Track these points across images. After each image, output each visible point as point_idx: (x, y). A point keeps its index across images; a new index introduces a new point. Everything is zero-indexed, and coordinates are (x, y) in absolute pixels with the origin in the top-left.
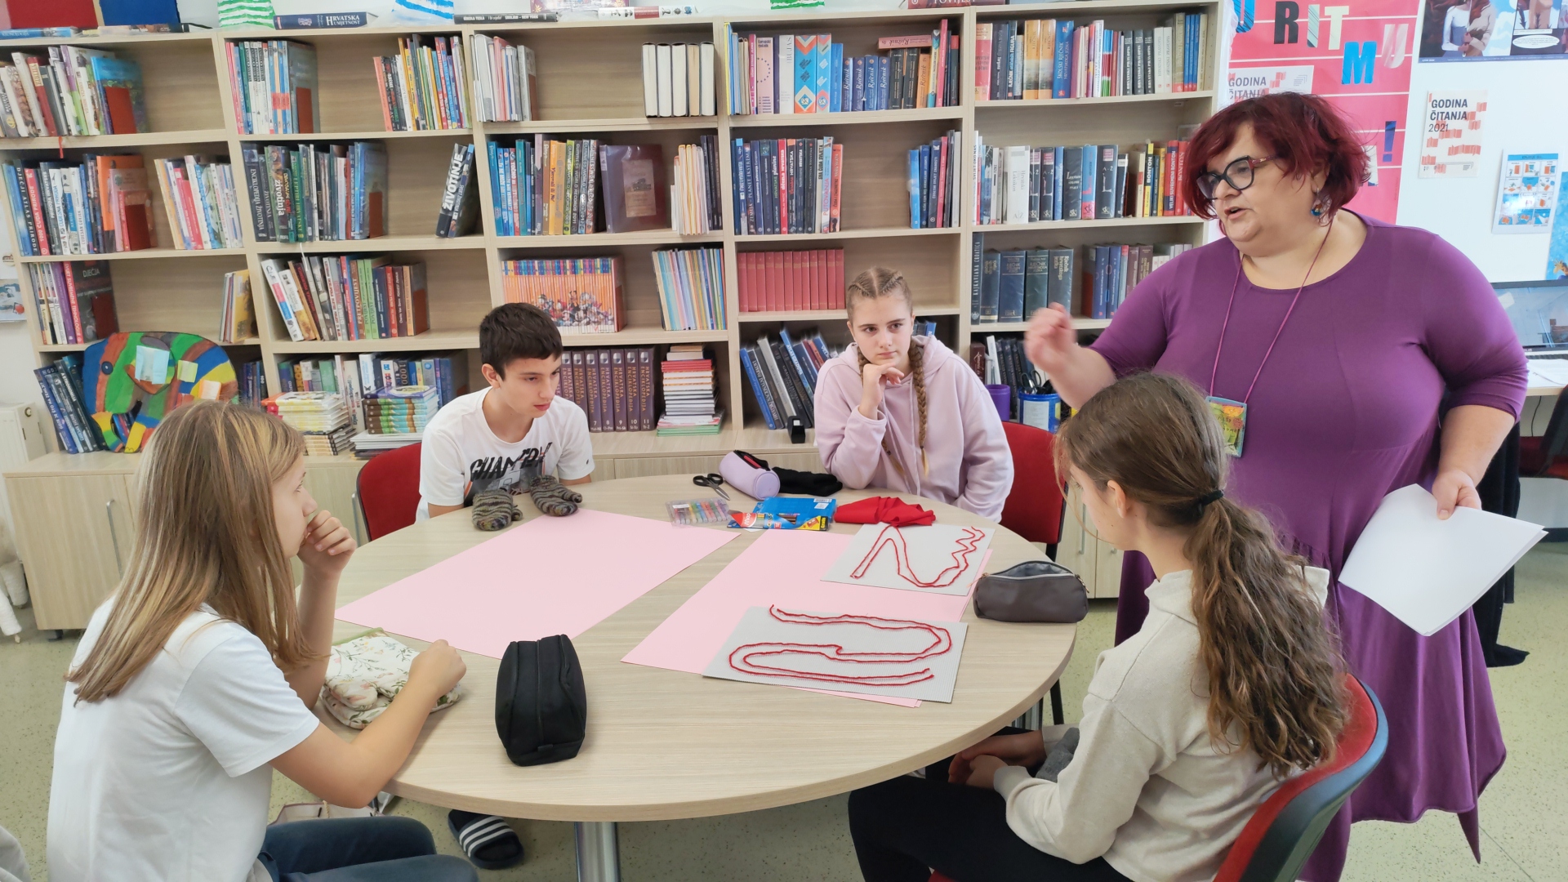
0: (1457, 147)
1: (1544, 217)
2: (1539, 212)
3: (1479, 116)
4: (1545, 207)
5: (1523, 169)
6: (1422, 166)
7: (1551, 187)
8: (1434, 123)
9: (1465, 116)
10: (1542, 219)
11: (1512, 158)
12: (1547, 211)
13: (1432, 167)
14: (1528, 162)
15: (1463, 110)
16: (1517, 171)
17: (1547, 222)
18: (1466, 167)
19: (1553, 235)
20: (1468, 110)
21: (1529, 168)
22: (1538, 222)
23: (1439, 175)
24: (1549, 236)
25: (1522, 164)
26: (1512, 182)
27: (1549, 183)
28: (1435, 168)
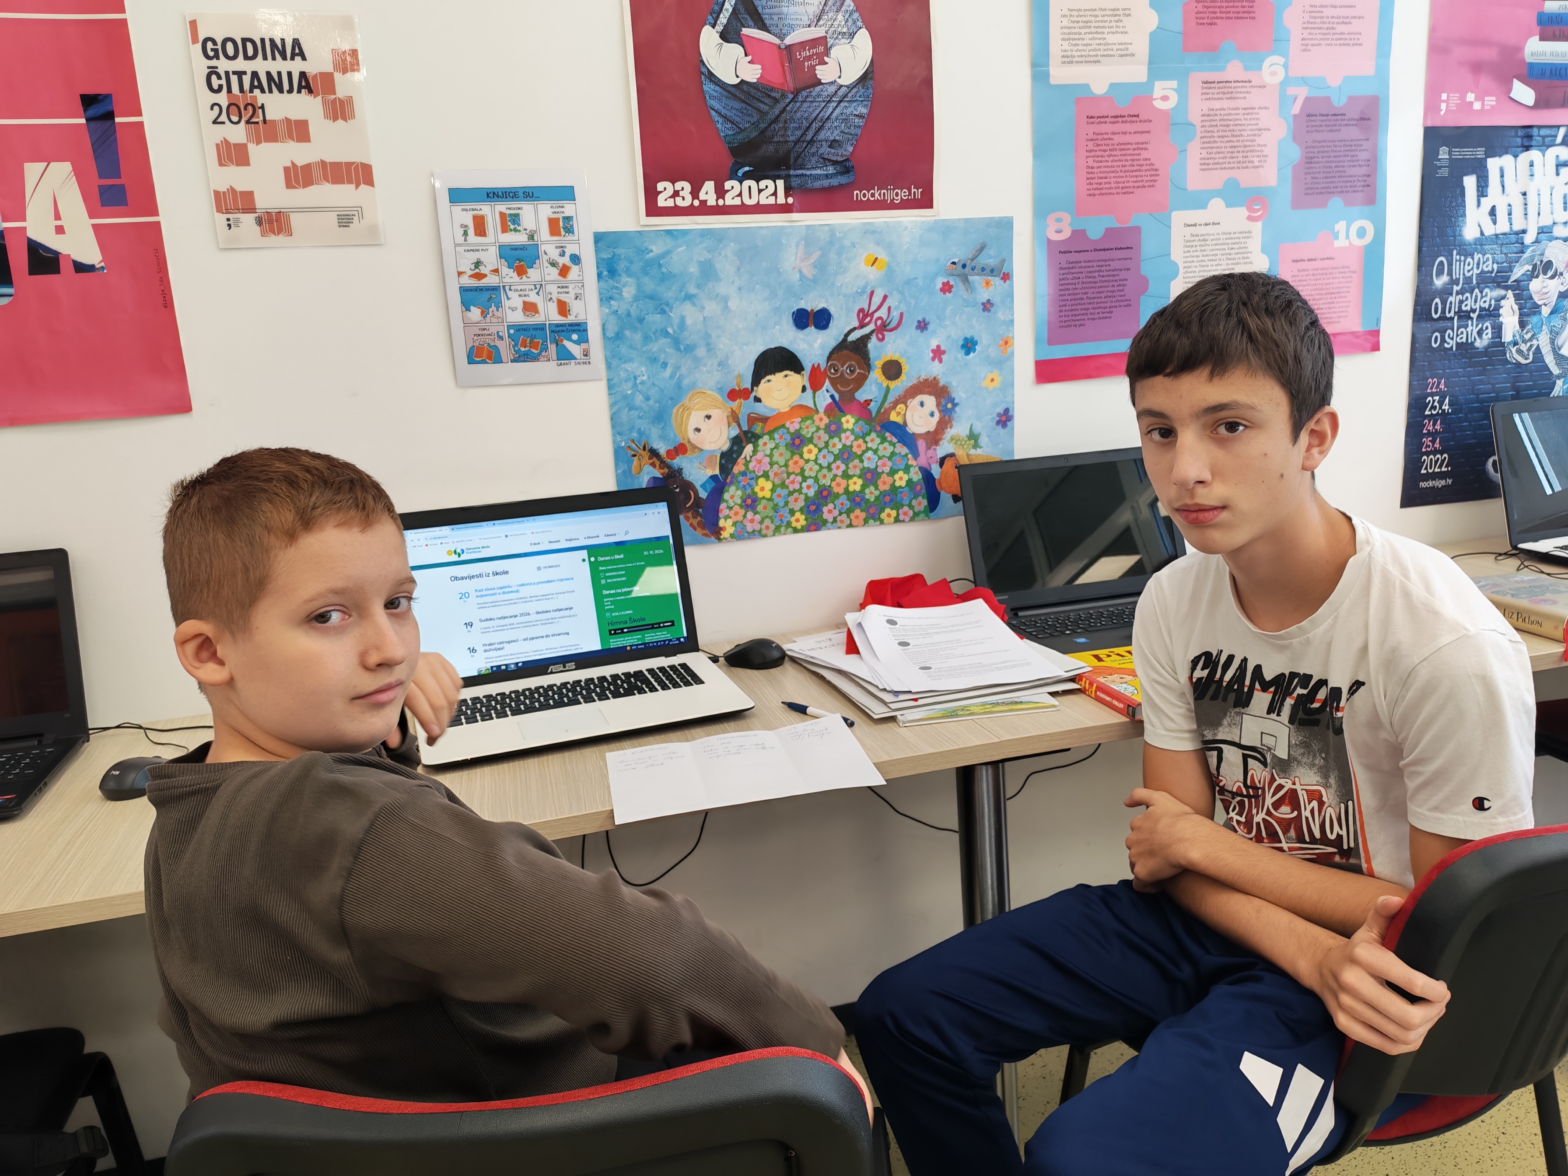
0: (307, 167)
1: (579, 342)
2: (561, 331)
3: (344, 85)
4: (571, 319)
5: (492, 224)
6: (222, 218)
7: (575, 269)
8: (222, 99)
9: (305, 84)
10: (575, 349)
11: (457, 196)
12: (580, 328)
13: (248, 220)
14: (502, 207)
15: (296, 66)
16: (480, 226)
17: (586, 354)
18: (345, 220)
19: (611, 386)
20: (312, 67)
21: (509, 222)
22: (565, 356)
23: (273, 240)
24: (601, 387)
25: (491, 211)
26: (474, 257)
27: (566, 260)
28: (259, 222)
